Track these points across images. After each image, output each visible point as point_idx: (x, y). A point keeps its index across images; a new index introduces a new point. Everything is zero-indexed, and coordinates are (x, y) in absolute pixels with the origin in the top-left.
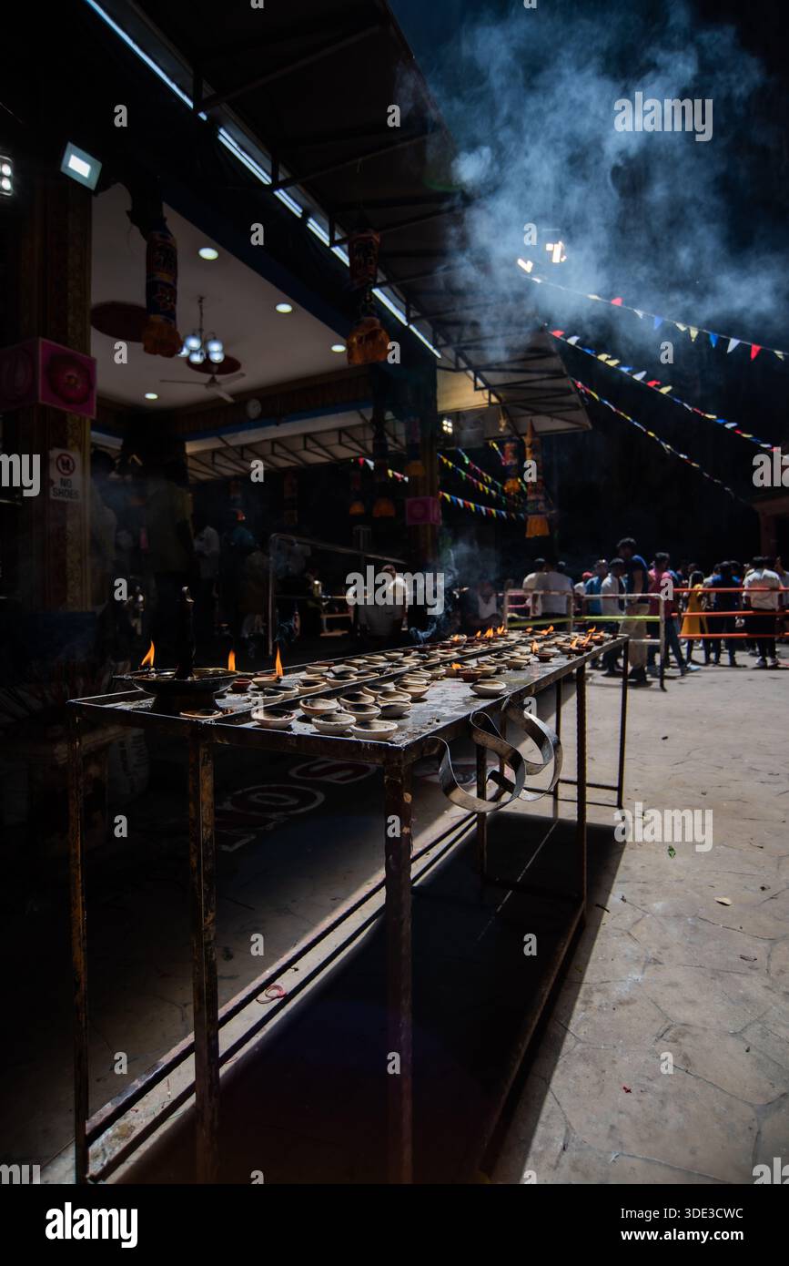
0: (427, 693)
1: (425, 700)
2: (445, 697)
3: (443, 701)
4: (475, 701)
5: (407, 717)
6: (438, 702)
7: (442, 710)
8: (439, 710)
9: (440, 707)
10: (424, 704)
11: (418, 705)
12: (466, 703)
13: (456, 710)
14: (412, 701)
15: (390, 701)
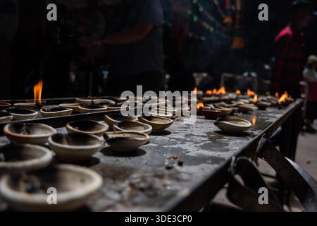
0: (171, 126)
1: (169, 133)
2: (189, 131)
3: (186, 136)
4: (220, 138)
5: (143, 153)
6: (181, 136)
7: (186, 146)
8: (183, 146)
9: (184, 142)
10: (166, 138)
11: (159, 138)
12: (211, 139)
13: (203, 147)
14: (152, 134)
15: (125, 133)
